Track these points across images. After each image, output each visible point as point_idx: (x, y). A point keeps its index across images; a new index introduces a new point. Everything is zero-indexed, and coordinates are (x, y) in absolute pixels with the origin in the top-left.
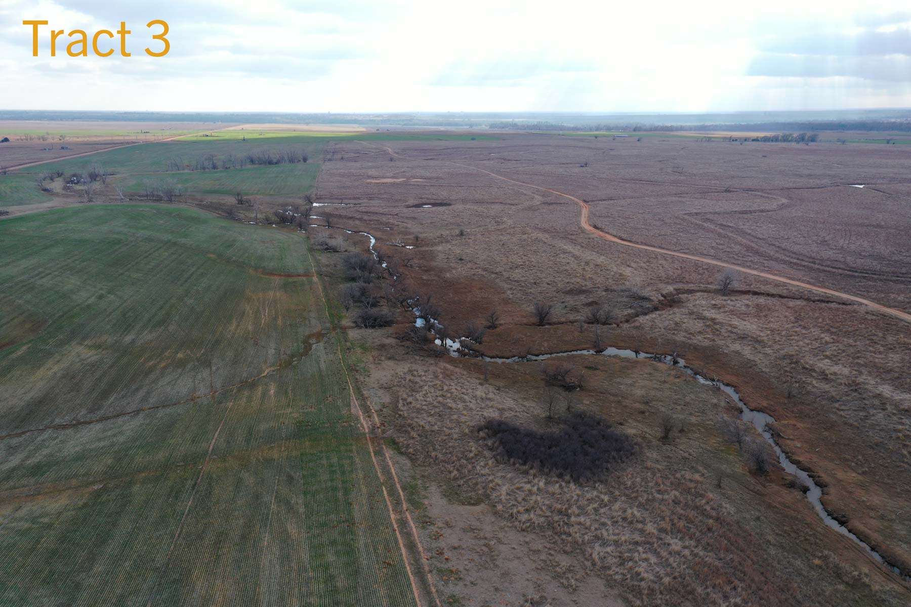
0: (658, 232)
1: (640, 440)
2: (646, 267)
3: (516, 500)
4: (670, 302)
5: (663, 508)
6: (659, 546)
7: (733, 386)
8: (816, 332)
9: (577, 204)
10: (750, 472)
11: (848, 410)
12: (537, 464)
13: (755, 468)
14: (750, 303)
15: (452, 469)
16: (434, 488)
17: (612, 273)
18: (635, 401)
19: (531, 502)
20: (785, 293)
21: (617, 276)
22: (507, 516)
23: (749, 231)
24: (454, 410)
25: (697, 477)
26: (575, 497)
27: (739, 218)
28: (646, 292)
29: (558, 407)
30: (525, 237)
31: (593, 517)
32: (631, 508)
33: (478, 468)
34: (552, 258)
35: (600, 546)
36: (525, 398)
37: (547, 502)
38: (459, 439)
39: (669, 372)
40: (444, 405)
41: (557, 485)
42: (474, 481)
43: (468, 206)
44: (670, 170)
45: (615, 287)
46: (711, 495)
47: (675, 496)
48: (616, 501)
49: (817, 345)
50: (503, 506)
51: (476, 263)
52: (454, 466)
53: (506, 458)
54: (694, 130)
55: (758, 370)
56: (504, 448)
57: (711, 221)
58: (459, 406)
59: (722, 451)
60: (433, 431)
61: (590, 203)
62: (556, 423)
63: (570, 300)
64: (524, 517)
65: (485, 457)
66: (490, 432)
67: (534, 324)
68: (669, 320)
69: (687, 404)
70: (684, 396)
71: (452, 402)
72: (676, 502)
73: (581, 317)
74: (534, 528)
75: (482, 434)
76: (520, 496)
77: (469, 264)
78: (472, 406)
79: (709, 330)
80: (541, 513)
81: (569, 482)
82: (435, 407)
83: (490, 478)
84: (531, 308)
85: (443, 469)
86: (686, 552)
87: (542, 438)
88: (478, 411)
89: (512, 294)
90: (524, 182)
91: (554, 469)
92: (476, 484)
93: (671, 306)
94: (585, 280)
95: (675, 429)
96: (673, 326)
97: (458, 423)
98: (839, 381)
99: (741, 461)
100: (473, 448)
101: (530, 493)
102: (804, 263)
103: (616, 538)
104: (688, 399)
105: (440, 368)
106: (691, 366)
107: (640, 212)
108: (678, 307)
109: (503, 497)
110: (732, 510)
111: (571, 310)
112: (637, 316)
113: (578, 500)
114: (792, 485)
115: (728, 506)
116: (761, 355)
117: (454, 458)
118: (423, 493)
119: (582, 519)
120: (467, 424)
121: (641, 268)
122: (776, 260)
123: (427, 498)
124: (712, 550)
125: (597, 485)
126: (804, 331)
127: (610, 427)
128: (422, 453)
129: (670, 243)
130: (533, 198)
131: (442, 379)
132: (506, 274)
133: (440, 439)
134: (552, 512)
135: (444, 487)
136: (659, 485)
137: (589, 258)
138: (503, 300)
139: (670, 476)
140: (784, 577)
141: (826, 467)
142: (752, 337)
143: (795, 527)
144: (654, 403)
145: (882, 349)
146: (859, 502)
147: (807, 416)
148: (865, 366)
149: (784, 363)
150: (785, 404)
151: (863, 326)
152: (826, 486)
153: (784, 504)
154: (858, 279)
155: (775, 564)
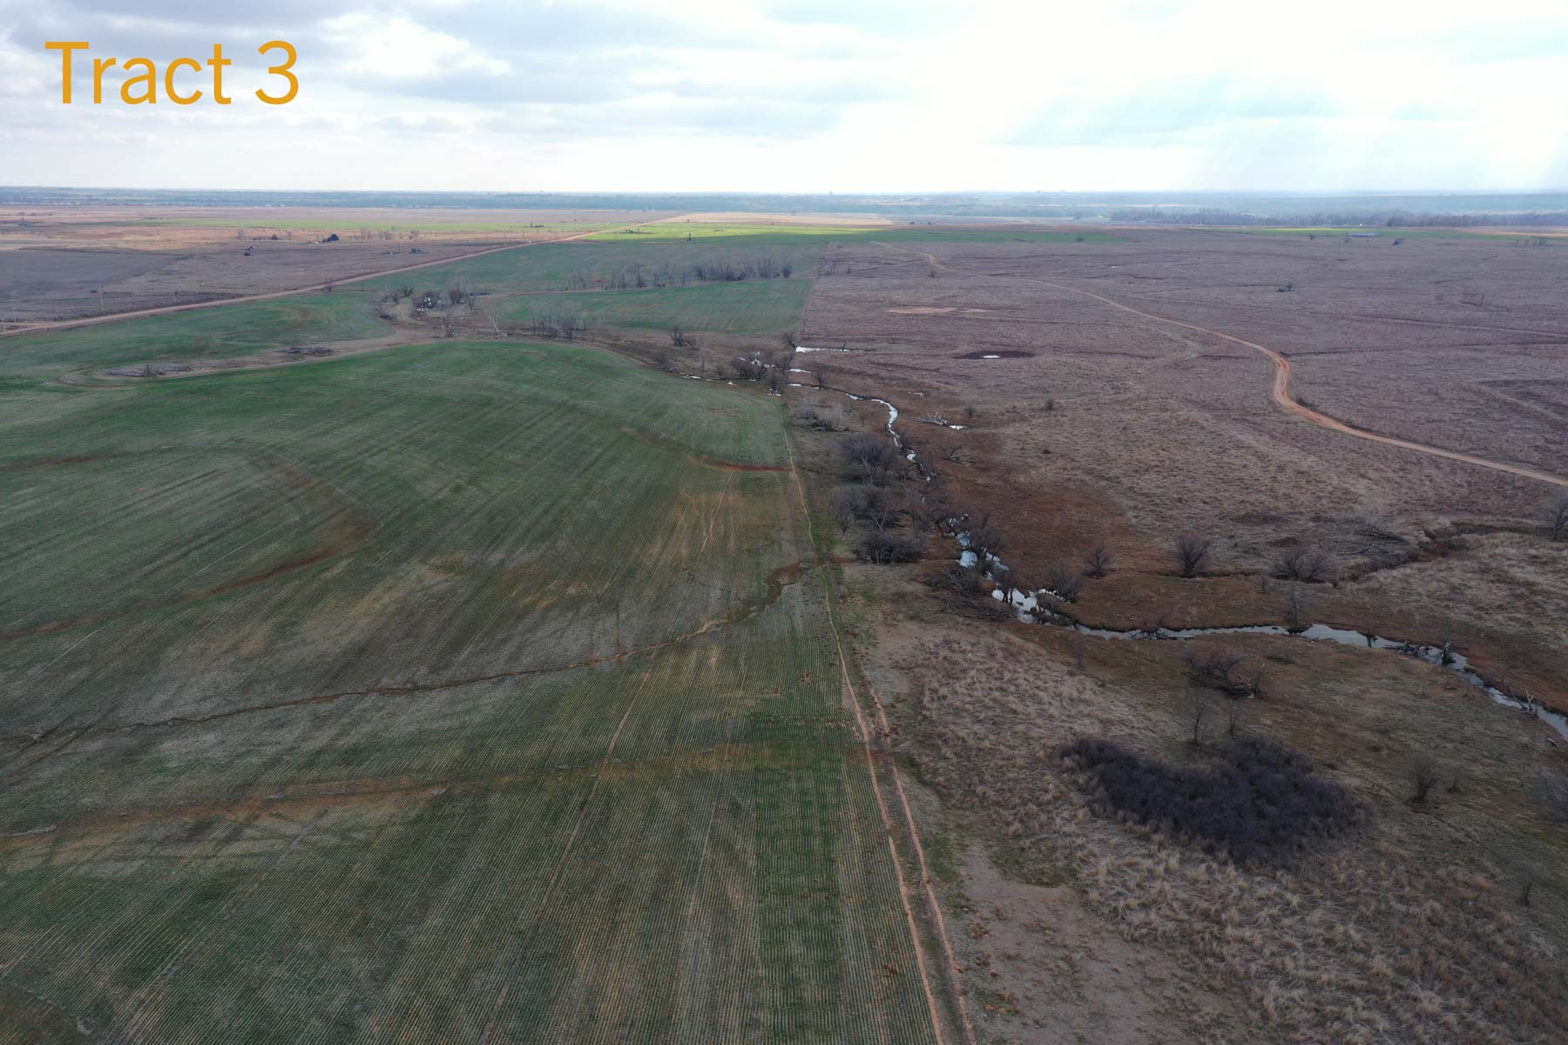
0: (1427, 415)
1: (1367, 799)
2: (1398, 480)
3: (1124, 885)
4: (1442, 547)
5: (1409, 930)
6: (1396, 1000)
9: (1267, 359)
12: (1166, 824)
15: (1010, 818)
16: (977, 848)
17: (1330, 488)
18: (1362, 727)
19: (1153, 891)
21: (1340, 494)
22: (1106, 910)
24: (1020, 716)
25: (1480, 879)
26: (1236, 892)
28: (1393, 528)
29: (1210, 726)
30: (1166, 416)
31: (1267, 931)
32: (1344, 923)
33: (1058, 821)
34: (1215, 457)
35: (1280, 985)
36: (1150, 705)
37: (1182, 895)
38: (1027, 768)
39: (1433, 678)
40: (1003, 705)
41: (1203, 867)
42: (1050, 844)
43: (1063, 359)
44: (1456, 300)
45: (1334, 515)
46: (1507, 917)
47: (1433, 910)
48: (1314, 908)
50: (1101, 894)
51: (1073, 460)
52: (1016, 814)
53: (1110, 808)
54: (1512, 225)
56: (1107, 789)
57: (1537, 397)
58: (1029, 709)
59: (1535, 835)
60: (980, 750)
61: (1293, 358)
62: (1207, 753)
63: (1245, 534)
64: (1138, 917)
65: (1072, 804)
66: (1083, 760)
67: (1174, 573)
68: (1439, 581)
69: (1465, 741)
70: (1462, 725)
71: (1016, 700)
72: (1435, 922)
73: (1264, 564)
74: (1156, 939)
75: (1068, 762)
76: (1133, 878)
77: (1061, 460)
78: (1052, 710)
79: (1519, 604)
80: (1169, 913)
81: (1225, 864)
82: (987, 708)
83: (1079, 841)
84: (1170, 545)
85: (995, 816)
86: (1451, 1018)
87: (1177, 779)
88: (1063, 721)
89: (1136, 517)
90: (1169, 318)
91: (1199, 837)
92: (1054, 849)
93: (1443, 555)
94: (1276, 498)
95: (1439, 785)
96: (1447, 592)
97: (1027, 739)
100: (1051, 786)
101: (1152, 875)
103: (1310, 974)
104: (1469, 732)
105: (999, 640)
106: (1479, 670)
107: (1392, 376)
108: (1460, 558)
109: (1101, 878)
110: (1551, 949)
111: (1246, 552)
112: (1375, 569)
113: (1240, 898)
115: (1541, 940)
117: (1017, 801)
118: (958, 855)
119: (1247, 933)
120: (1043, 741)
121: (1388, 481)
123: (964, 864)
124: (1503, 1021)
125: (1279, 874)
127: (1311, 770)
128: (959, 786)
129: (1449, 437)
130: (1184, 347)
131: (1002, 660)
132: (1126, 482)
133: (992, 764)
134: (1190, 914)
135: (996, 849)
136: (1402, 887)
137: (1285, 458)
138: (1120, 526)
139: (1425, 872)
144: (1401, 733)
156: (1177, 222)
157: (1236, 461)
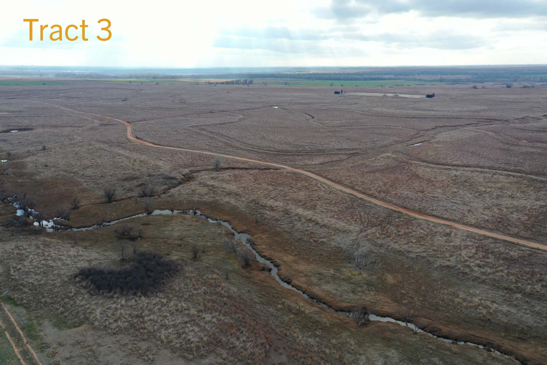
0: (176, 138)
1: (180, 262)
2: (171, 160)
3: (107, 316)
4: (188, 178)
5: (199, 298)
6: (199, 321)
7: (228, 221)
8: (265, 186)
9: (124, 124)
10: (242, 267)
11: (285, 224)
12: (118, 290)
13: (244, 264)
14: (231, 174)
15: (58, 307)
16: (46, 323)
17: (151, 165)
18: (175, 240)
19: (118, 315)
20: (247, 166)
21: (155, 166)
22: (102, 327)
23: (226, 134)
24: (55, 267)
25: (215, 276)
26: (146, 305)
27: (219, 127)
28: (173, 175)
29: (127, 252)
30: (91, 147)
31: (158, 314)
32: (180, 303)
33: (78, 302)
34: (112, 160)
35: (165, 330)
36: (105, 250)
37: (128, 312)
38: (61, 286)
39: (192, 219)
40: (47, 265)
41: (134, 300)
42: (76, 311)
43: (46, 130)
44: (177, 101)
45: (154, 173)
46: (223, 285)
47: (204, 290)
48: (171, 301)
49: (267, 192)
50: (99, 322)
51: (58, 168)
52: (60, 305)
53: (97, 291)
54: (189, 78)
55: (239, 211)
56: (94, 285)
57: (204, 130)
58: (58, 264)
59: (226, 258)
60: (40, 285)
61: (132, 123)
62: (128, 262)
63: (127, 184)
64: (114, 326)
65: (82, 294)
66: (84, 277)
67: (105, 203)
68: (189, 189)
69: (204, 236)
70: (202, 231)
71: (52, 262)
72: (205, 293)
73: (135, 194)
74: (122, 331)
75: (77, 279)
76: (110, 313)
77: (53, 168)
78: (68, 262)
79: (211, 192)
80: (125, 320)
81: (141, 297)
82: (39, 268)
83: (87, 306)
84: (101, 193)
85: (51, 308)
86: (214, 320)
87: (119, 273)
88: (73, 265)
89: (87, 185)
90: (85, 112)
91: (130, 291)
92: (78, 312)
93: (188, 181)
94: (135, 171)
95: (199, 251)
96: (191, 192)
97: (59, 275)
98: (279, 210)
99: (237, 262)
100: (73, 290)
101: (116, 309)
102: (255, 150)
103: (173, 323)
104: (204, 233)
105: (40, 241)
106: (204, 214)
107: (164, 127)
108: (193, 181)
109: (98, 317)
111: (128, 191)
112: (170, 189)
113: (148, 306)
114: (263, 269)
115: (233, 288)
116: (240, 202)
117: (60, 299)
118: (39, 328)
119: (152, 317)
120: (66, 274)
121: (168, 160)
122: (241, 149)
123: (42, 331)
124: (228, 315)
125: (158, 294)
126: (259, 186)
127: (162, 258)
128: (34, 301)
129: (183, 144)
130: (93, 122)
131: (43, 248)
132: (80, 172)
133: (46, 289)
134: (132, 318)
135: (54, 320)
136: (195, 286)
137: (135, 157)
138: (81, 189)
139: (200, 279)
140: (265, 319)
141: (279, 256)
142: (234, 193)
143: (267, 291)
144: (186, 238)
145: (296, 190)
146: (295, 270)
147: (266, 231)
148: (290, 200)
149: (252, 205)
150: (255, 226)
151: (286, 180)
152: (279, 266)
153: (260, 280)
154: (281, 156)
155: (260, 313)
156: (81, 77)
157: (119, 160)
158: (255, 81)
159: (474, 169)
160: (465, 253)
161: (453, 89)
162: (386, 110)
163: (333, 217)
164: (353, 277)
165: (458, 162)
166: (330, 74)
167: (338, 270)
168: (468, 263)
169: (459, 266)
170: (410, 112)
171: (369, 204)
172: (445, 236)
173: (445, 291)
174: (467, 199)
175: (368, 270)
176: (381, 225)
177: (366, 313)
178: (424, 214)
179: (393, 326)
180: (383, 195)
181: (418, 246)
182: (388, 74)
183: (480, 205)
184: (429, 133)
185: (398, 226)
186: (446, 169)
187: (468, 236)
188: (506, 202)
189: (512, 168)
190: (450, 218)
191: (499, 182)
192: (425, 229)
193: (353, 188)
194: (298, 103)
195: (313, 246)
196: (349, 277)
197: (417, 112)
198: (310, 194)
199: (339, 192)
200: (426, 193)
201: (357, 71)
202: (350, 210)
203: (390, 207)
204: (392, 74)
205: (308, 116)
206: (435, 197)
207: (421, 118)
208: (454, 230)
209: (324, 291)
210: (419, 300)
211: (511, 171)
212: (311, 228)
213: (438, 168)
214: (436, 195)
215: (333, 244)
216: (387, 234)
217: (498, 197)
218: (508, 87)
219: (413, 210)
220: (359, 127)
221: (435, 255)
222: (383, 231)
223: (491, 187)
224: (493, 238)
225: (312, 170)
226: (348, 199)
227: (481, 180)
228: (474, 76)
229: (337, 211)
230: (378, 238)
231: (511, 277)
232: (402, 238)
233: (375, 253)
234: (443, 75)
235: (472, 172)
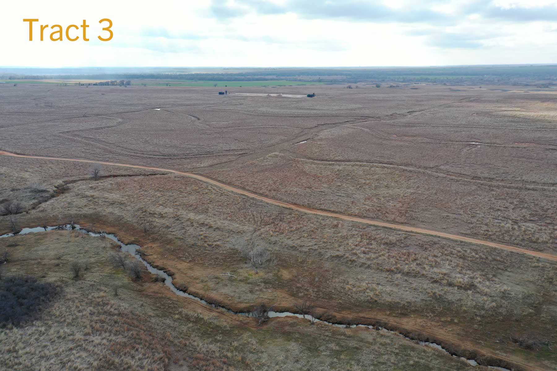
0: (44, 146)
1: (59, 283)
2: (40, 170)
4: (62, 190)
5: (84, 320)
6: (86, 345)
7: (113, 234)
8: (152, 192)
10: (132, 280)
11: (177, 230)
13: (135, 277)
14: (113, 182)
17: (15, 178)
18: (51, 260)
20: (131, 173)
21: (19, 179)
23: (104, 140)
25: (102, 294)
26: (19, 337)
27: (95, 132)
28: (43, 187)
31: (36, 345)
32: (62, 328)
35: (45, 361)
39: (71, 235)
41: (3, 334)
44: (43, 105)
45: (19, 187)
46: (112, 302)
47: (90, 310)
48: (50, 328)
49: (154, 199)
54: (55, 79)
55: (125, 221)
57: (78, 136)
59: (114, 273)
68: (64, 202)
69: (86, 252)
70: (84, 247)
72: (92, 314)
79: (91, 203)
81: (12, 328)
86: (104, 341)
93: (63, 193)
95: (82, 269)
96: (67, 205)
98: (169, 216)
99: (125, 276)
102: (138, 155)
103: (55, 352)
104: (86, 249)
106: (85, 228)
107: (27, 134)
108: (68, 193)
110: (126, 306)
112: (40, 203)
113: (21, 338)
114: (156, 280)
115: (124, 304)
116: (125, 211)
119: (28, 349)
121: (36, 171)
122: (122, 155)
124: (120, 334)
125: (34, 323)
126: (146, 193)
127: (36, 281)
129: (54, 153)
136: (79, 307)
139: (85, 299)
140: (162, 332)
141: (172, 264)
142: (118, 202)
143: (162, 303)
144: (65, 257)
145: (186, 195)
146: (190, 278)
147: (157, 239)
148: (180, 205)
149: (139, 213)
150: (144, 236)
151: (175, 184)
152: (173, 275)
153: (154, 292)
154: (167, 160)
155: (156, 327)
158: (133, 82)
159: (354, 163)
160: (352, 242)
161: (331, 89)
162: (271, 110)
163: (226, 219)
164: (250, 277)
165: (340, 158)
166: (213, 74)
167: (235, 271)
168: (354, 251)
169: (347, 255)
170: (293, 111)
171: (261, 204)
172: (333, 228)
173: (337, 280)
174: (350, 192)
175: (264, 268)
176: (274, 223)
177: (265, 311)
178: (313, 209)
179: (291, 320)
180: (274, 193)
181: (309, 240)
182: (270, 75)
183: (362, 196)
184: (312, 131)
185: (289, 222)
186: (330, 165)
187: (353, 226)
188: (383, 191)
189: (386, 161)
190: (337, 210)
191: (376, 174)
192: (315, 223)
193: (244, 189)
194: (182, 105)
195: (208, 250)
196: (246, 277)
197: (300, 111)
198: (201, 197)
199: (230, 193)
200: (313, 188)
201: (240, 72)
202: (242, 211)
203: (281, 205)
204: (274, 74)
205: (193, 118)
206: (322, 192)
207: (304, 117)
208: (341, 222)
209: (222, 295)
210: (314, 291)
211: (386, 163)
212: (204, 232)
213: (322, 164)
214: (322, 190)
215: (228, 246)
216: (280, 231)
217: (376, 188)
218: (378, 86)
219: (303, 205)
220: (246, 127)
221: (325, 247)
222: (276, 228)
223: (370, 179)
224: (374, 226)
225: (202, 173)
226: (240, 200)
227: (361, 173)
228: (348, 77)
229: (229, 212)
230: (272, 236)
231: (392, 260)
232: (294, 234)
233: (269, 250)
234: (321, 75)
235: (353, 166)
